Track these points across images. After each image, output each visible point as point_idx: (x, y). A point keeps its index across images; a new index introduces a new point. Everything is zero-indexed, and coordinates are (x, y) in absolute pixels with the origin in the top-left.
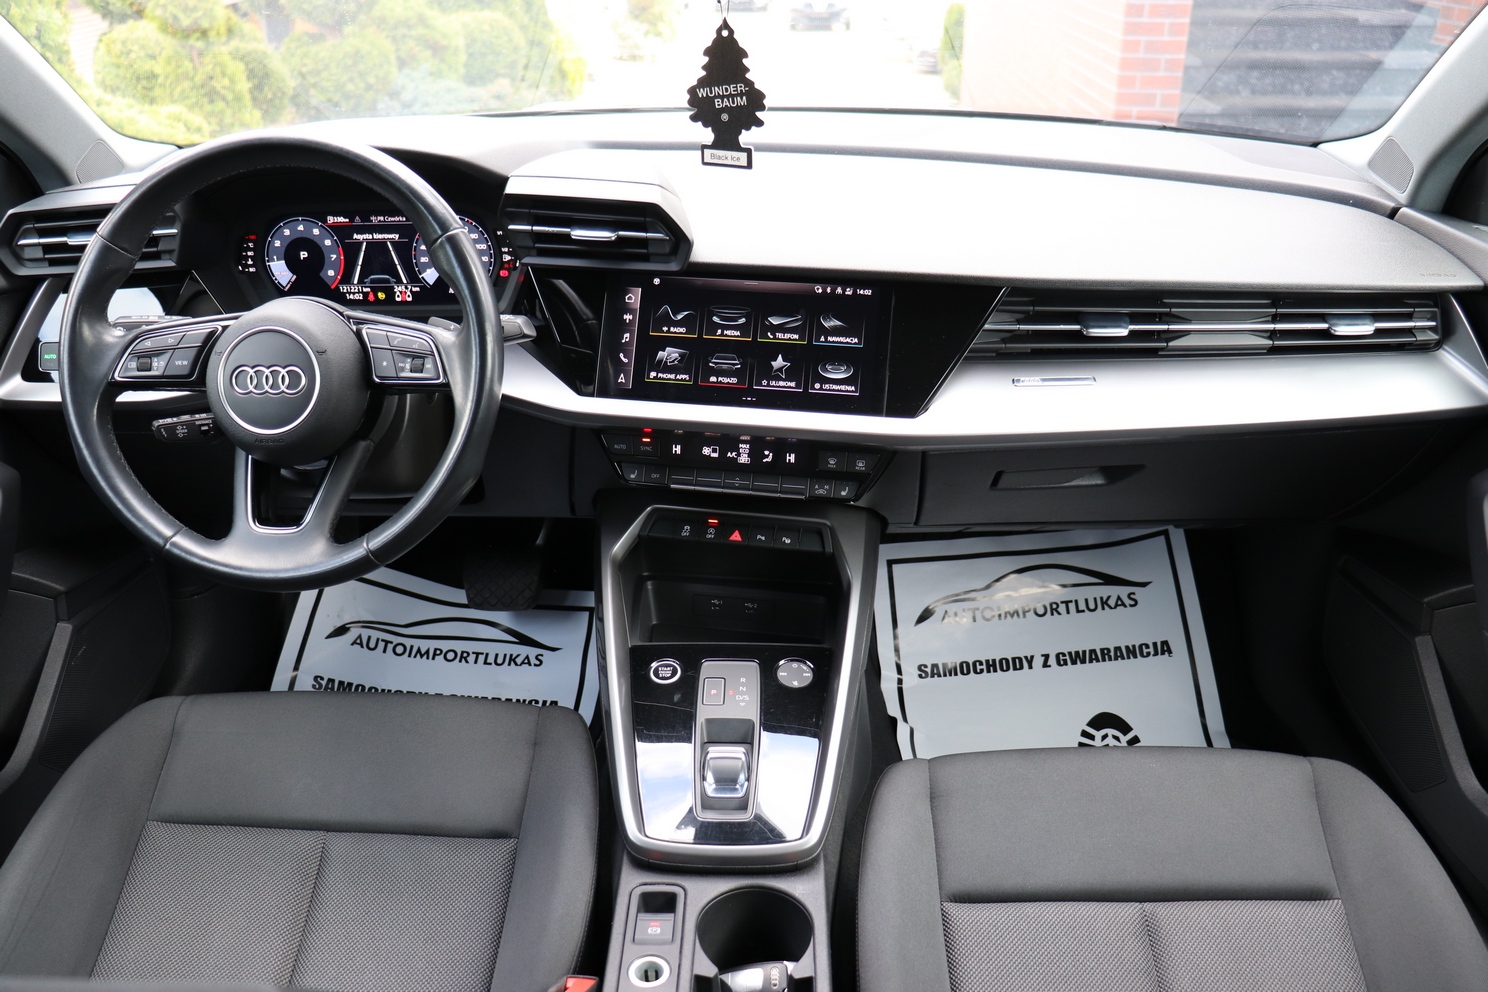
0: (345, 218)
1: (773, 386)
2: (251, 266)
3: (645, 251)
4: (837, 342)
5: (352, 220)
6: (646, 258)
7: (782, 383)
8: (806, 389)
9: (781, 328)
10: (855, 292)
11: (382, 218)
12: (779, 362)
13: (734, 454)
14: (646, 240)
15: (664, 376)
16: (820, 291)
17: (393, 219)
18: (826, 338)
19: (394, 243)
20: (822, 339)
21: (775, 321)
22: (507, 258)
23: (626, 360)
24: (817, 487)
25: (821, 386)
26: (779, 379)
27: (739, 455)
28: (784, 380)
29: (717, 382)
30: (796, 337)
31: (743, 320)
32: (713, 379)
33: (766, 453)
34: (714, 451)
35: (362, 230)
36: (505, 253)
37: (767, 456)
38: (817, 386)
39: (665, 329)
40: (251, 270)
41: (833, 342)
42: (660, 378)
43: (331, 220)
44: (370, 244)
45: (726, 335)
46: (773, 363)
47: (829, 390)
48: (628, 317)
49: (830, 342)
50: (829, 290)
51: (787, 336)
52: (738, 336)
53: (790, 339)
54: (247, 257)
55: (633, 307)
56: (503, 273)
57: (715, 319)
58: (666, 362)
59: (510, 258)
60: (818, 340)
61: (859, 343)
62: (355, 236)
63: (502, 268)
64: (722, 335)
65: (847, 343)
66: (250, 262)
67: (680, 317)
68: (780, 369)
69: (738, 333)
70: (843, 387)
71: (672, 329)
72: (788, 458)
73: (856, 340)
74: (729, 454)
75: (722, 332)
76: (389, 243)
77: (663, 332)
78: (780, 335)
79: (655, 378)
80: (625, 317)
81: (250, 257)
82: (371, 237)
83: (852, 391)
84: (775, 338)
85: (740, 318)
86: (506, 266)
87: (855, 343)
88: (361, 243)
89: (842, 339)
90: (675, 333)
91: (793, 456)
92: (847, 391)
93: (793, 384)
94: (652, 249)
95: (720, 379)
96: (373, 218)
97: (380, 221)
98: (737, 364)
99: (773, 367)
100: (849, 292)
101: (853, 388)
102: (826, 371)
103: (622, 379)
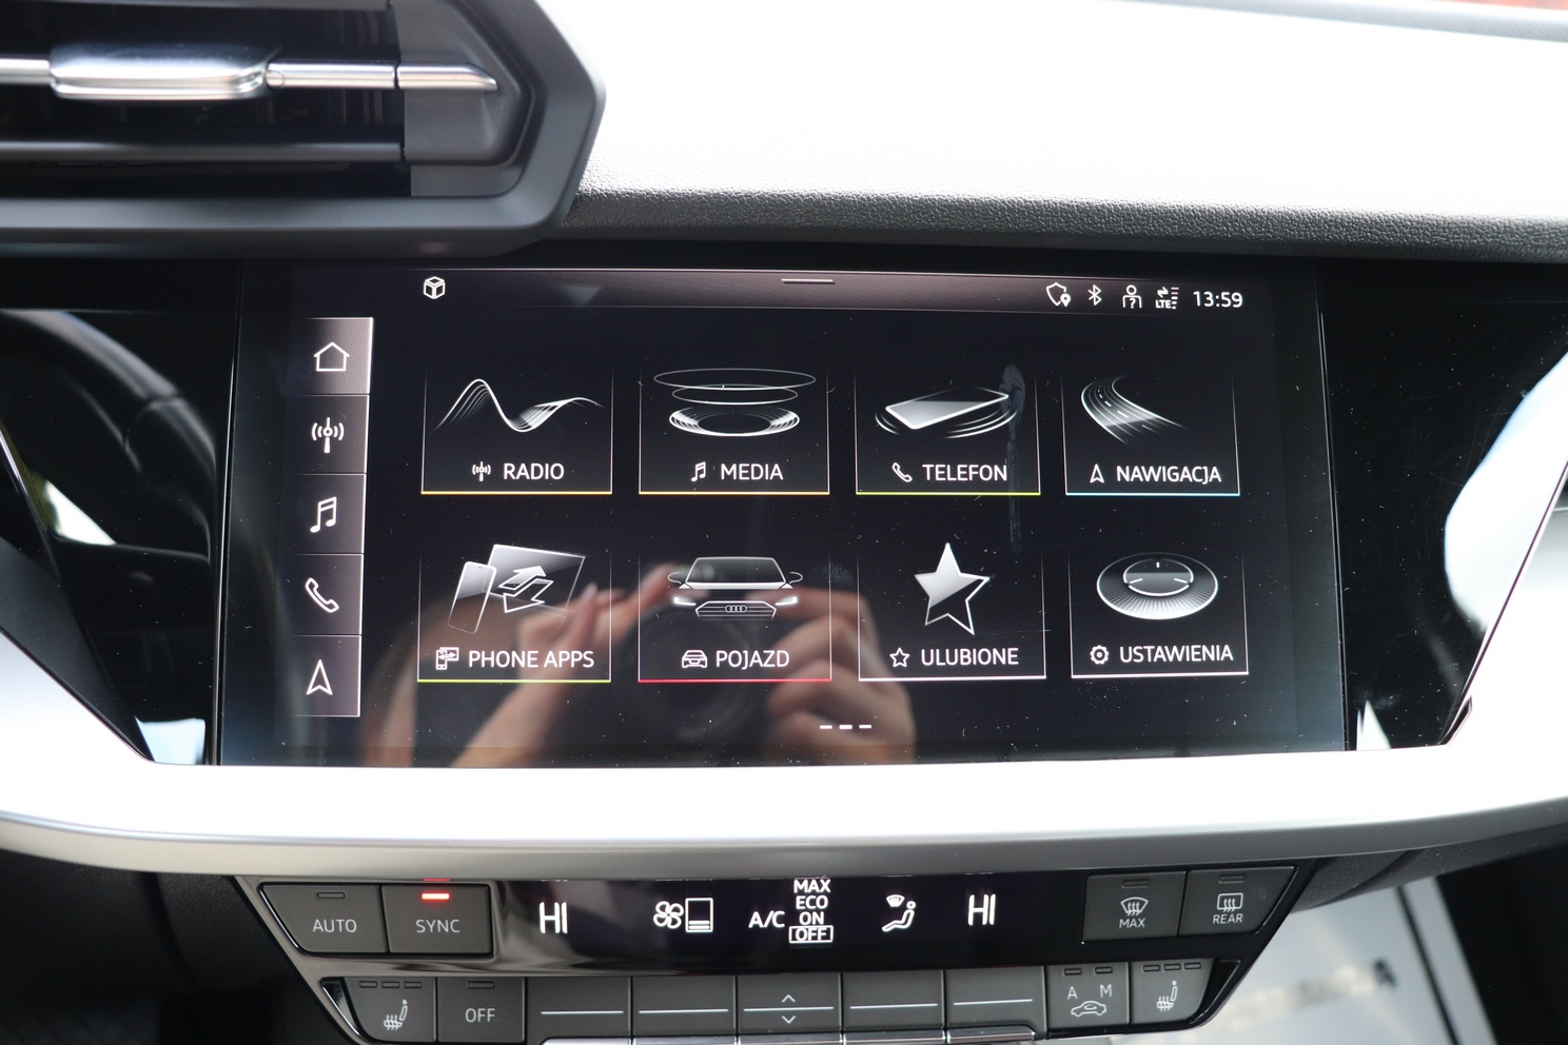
1: (934, 670)
3: (394, 147)
4: (1151, 485)
6: (390, 182)
7: (966, 657)
8: (1059, 668)
9: (936, 441)
10: (1186, 300)
12: (945, 577)
13: (773, 916)
14: (394, 97)
15: (494, 659)
16: (1066, 299)
18: (1109, 473)
20: (1097, 475)
21: (916, 416)
23: (327, 605)
24: (1072, 993)
25: (1114, 655)
26: (951, 638)
27: (792, 917)
28: (972, 643)
29: (712, 669)
30: (1000, 472)
31: (787, 421)
32: (693, 659)
33: (894, 901)
34: (698, 912)
37: (898, 913)
38: (1099, 654)
39: (481, 470)
41: (1137, 485)
42: (477, 670)
45: (730, 483)
46: (924, 580)
47: (1146, 666)
48: (326, 433)
49: (1124, 485)
50: (1095, 295)
51: (966, 472)
52: (775, 484)
53: (977, 484)
55: (344, 389)
57: (681, 420)
58: (494, 603)
60: (1082, 482)
61: (1227, 485)
64: (713, 480)
65: (1186, 485)
67: (536, 419)
68: (954, 602)
69: (778, 471)
70: (1191, 653)
71: (508, 470)
72: (972, 910)
73: (1216, 474)
74: (756, 920)
75: (713, 472)
77: (473, 482)
78: (936, 471)
79: (456, 669)
80: (315, 432)
83: (1225, 665)
84: (920, 481)
85: (778, 412)
87: (1214, 486)
89: (1166, 473)
90: (523, 483)
91: (990, 901)
92: (1209, 665)
93: (1008, 656)
94: (419, 140)
95: (722, 657)
98: (783, 593)
99: (924, 596)
100: (1166, 300)
101: (1227, 653)
102: (1126, 593)
103: (319, 682)
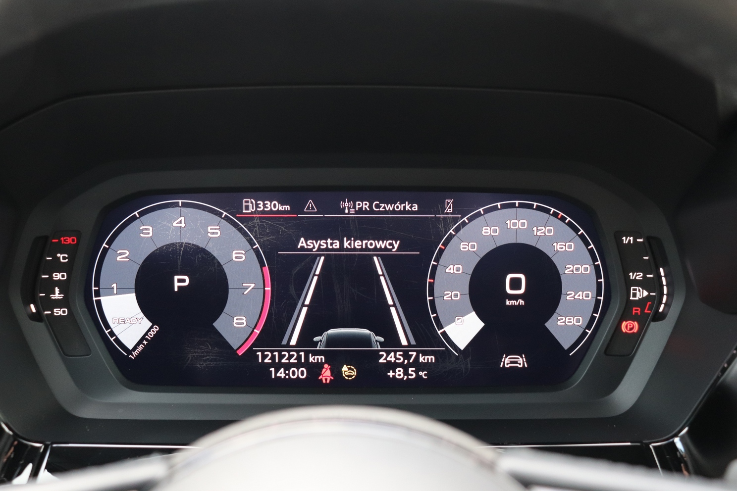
0: (282, 203)
2: (58, 304)
5: (297, 207)
11: (365, 205)
17: (389, 207)
19: (388, 260)
22: (641, 293)
35: (317, 231)
36: (636, 283)
40: (58, 312)
43: (250, 206)
44: (332, 260)
54: (52, 284)
56: (629, 326)
59: (646, 293)
62: (302, 243)
63: (625, 315)
66: (57, 295)
76: (375, 258)
81: (59, 283)
82: (337, 245)
86: (636, 310)
88: (314, 258)
96: (346, 205)
97: (360, 211)
